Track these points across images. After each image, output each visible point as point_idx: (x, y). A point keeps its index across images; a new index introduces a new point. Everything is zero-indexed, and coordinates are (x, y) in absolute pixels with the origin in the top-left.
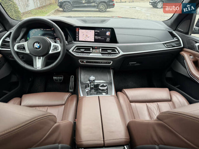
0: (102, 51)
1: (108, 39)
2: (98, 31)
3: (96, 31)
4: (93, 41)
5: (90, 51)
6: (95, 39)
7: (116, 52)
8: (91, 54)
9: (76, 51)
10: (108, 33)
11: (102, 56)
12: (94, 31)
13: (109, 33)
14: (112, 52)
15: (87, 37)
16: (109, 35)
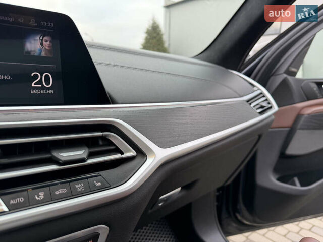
1: (41, 77)
7: (118, 156)
10: (37, 45)
11: (10, 210)
13: (47, 44)
14: (91, 155)
16: (43, 54)
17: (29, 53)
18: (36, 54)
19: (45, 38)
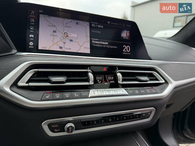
0: (123, 80)
1: (126, 47)
2: (99, 26)
3: (93, 25)
4: (88, 51)
5: (88, 80)
6: (92, 47)
8: (93, 92)
9: (31, 84)
10: (125, 34)
11: (130, 94)
12: (88, 23)
13: (128, 34)
15: (68, 41)
16: (127, 38)
17: (122, 38)
18: (125, 38)
19: (128, 32)
